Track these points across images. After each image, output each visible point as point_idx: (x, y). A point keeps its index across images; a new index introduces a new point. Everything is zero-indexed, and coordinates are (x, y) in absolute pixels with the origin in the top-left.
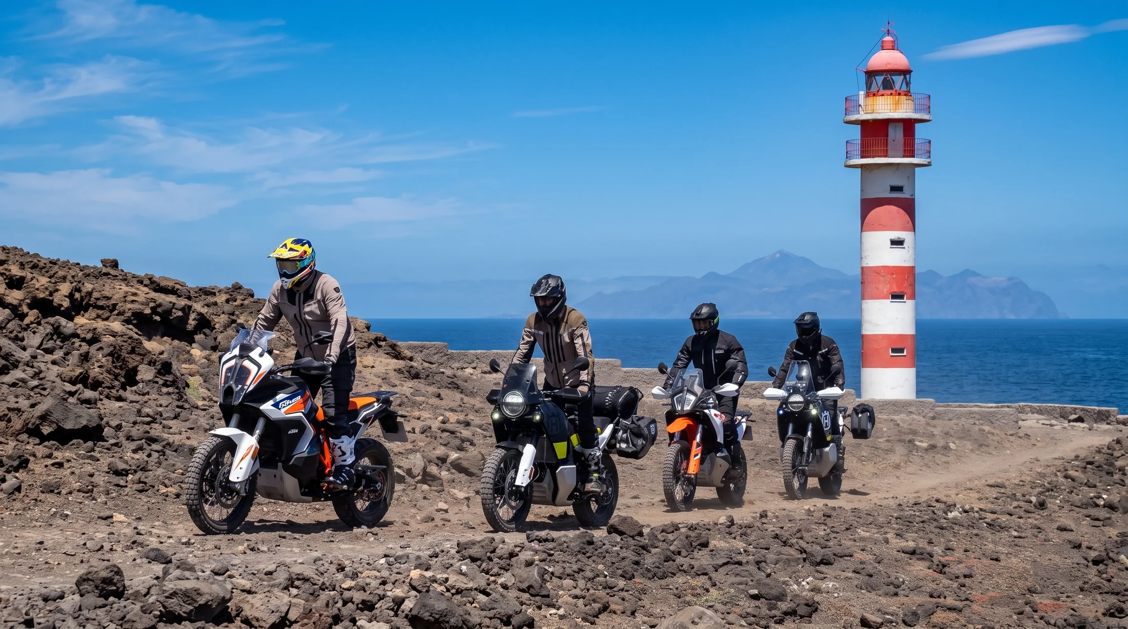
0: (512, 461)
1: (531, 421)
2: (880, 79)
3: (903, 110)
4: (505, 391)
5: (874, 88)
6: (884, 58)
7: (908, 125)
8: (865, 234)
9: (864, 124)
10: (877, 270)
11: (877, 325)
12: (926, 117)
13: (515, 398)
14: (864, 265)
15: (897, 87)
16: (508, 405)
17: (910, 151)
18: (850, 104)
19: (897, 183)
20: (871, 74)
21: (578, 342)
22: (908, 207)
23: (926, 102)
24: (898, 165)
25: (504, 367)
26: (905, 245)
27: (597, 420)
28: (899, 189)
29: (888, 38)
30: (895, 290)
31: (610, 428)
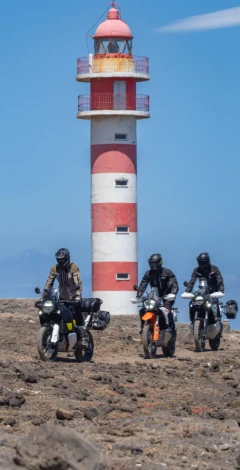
0: (49, 332)
1: (56, 314)
2: (106, 44)
3: (127, 70)
4: (43, 302)
5: (101, 51)
6: (110, 27)
7: (130, 82)
8: (95, 176)
9: (93, 81)
10: (104, 206)
11: (105, 254)
12: (144, 76)
13: (49, 304)
14: (94, 202)
15: (121, 49)
16: (46, 307)
17: (131, 105)
18: (81, 65)
19: (121, 131)
20: (98, 40)
21: (75, 278)
22: (131, 151)
23: (145, 64)
24: (122, 116)
25: (42, 291)
26: (128, 184)
27: (83, 314)
28: (123, 137)
29: (113, 10)
30: (120, 223)
31: (89, 317)
